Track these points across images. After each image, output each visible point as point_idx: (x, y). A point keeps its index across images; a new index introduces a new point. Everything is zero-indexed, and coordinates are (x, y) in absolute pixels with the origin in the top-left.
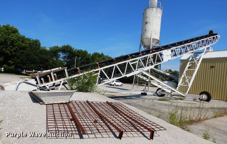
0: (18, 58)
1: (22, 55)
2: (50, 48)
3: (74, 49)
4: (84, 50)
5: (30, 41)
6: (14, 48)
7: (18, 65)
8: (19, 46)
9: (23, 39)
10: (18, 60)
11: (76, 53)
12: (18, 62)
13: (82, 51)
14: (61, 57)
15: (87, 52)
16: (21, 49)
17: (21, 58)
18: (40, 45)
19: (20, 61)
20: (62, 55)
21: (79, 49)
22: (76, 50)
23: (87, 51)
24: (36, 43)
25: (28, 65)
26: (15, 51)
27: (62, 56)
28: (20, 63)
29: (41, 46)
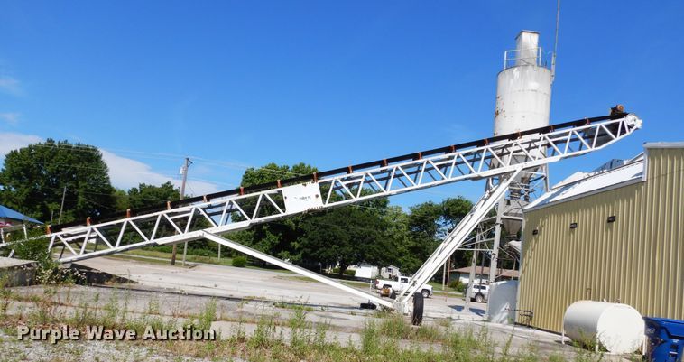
27: (443, 228)
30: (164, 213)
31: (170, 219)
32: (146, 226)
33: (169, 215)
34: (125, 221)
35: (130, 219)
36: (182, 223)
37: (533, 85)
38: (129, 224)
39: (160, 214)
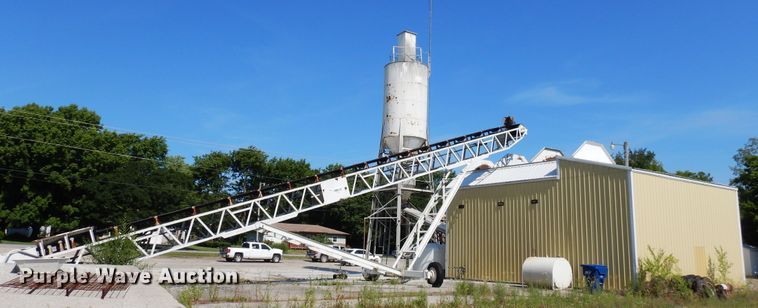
0: (91, 197)
1: (101, 187)
2: (196, 158)
3: (268, 159)
4: (297, 159)
5: (139, 141)
6: (83, 170)
7: (88, 217)
8: (97, 164)
9: (111, 142)
10: (91, 203)
11: (272, 172)
12: (88, 207)
13: (291, 162)
14: (228, 183)
15: (309, 165)
16: (101, 169)
17: (99, 196)
18: (166, 152)
19: (94, 205)
20: (232, 179)
21: (284, 158)
22: (274, 161)
23: (307, 163)
24: (156, 148)
25: (116, 214)
26: (83, 177)
27: (232, 181)
28: (94, 211)
29: (169, 155)
30: (227, 208)
31: (232, 214)
32: (212, 221)
33: (232, 210)
34: (193, 218)
35: (197, 216)
36: (243, 216)
37: (418, 79)
38: (196, 222)
39: (224, 209)
